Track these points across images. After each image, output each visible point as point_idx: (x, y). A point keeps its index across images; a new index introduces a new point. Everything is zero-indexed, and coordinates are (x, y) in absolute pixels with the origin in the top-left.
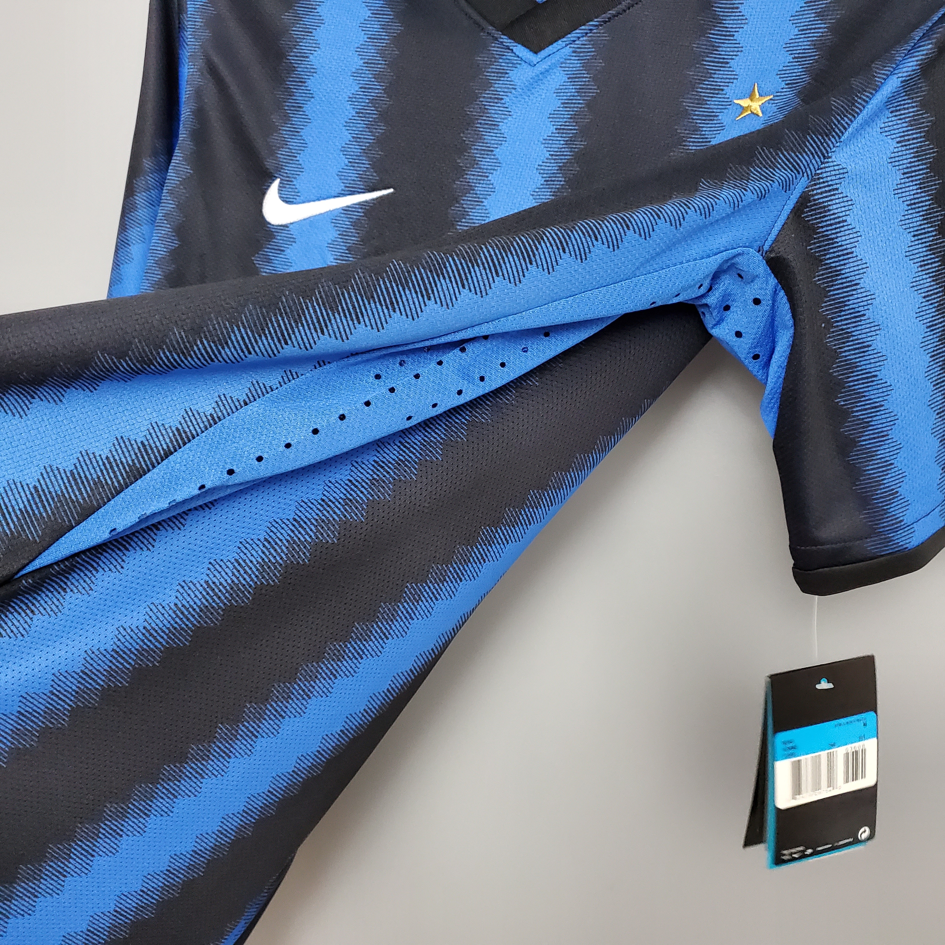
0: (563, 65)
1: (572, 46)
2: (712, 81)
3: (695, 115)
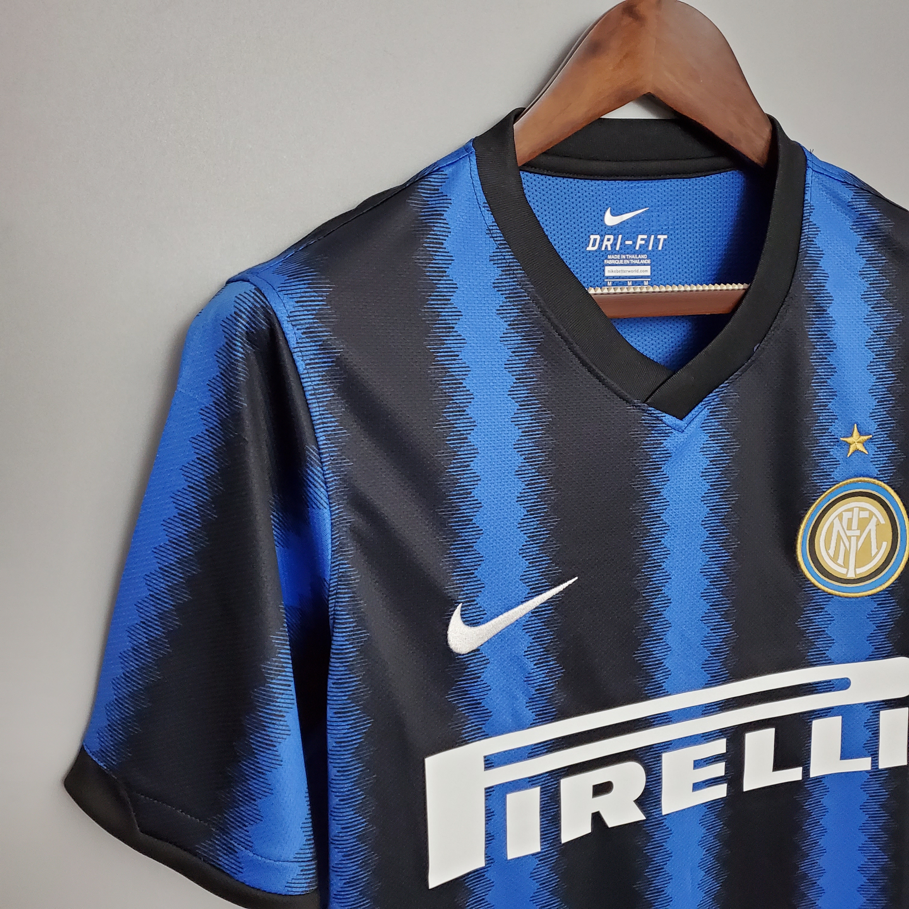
0: (704, 425)
1: (709, 407)
2: (820, 423)
3: (814, 453)
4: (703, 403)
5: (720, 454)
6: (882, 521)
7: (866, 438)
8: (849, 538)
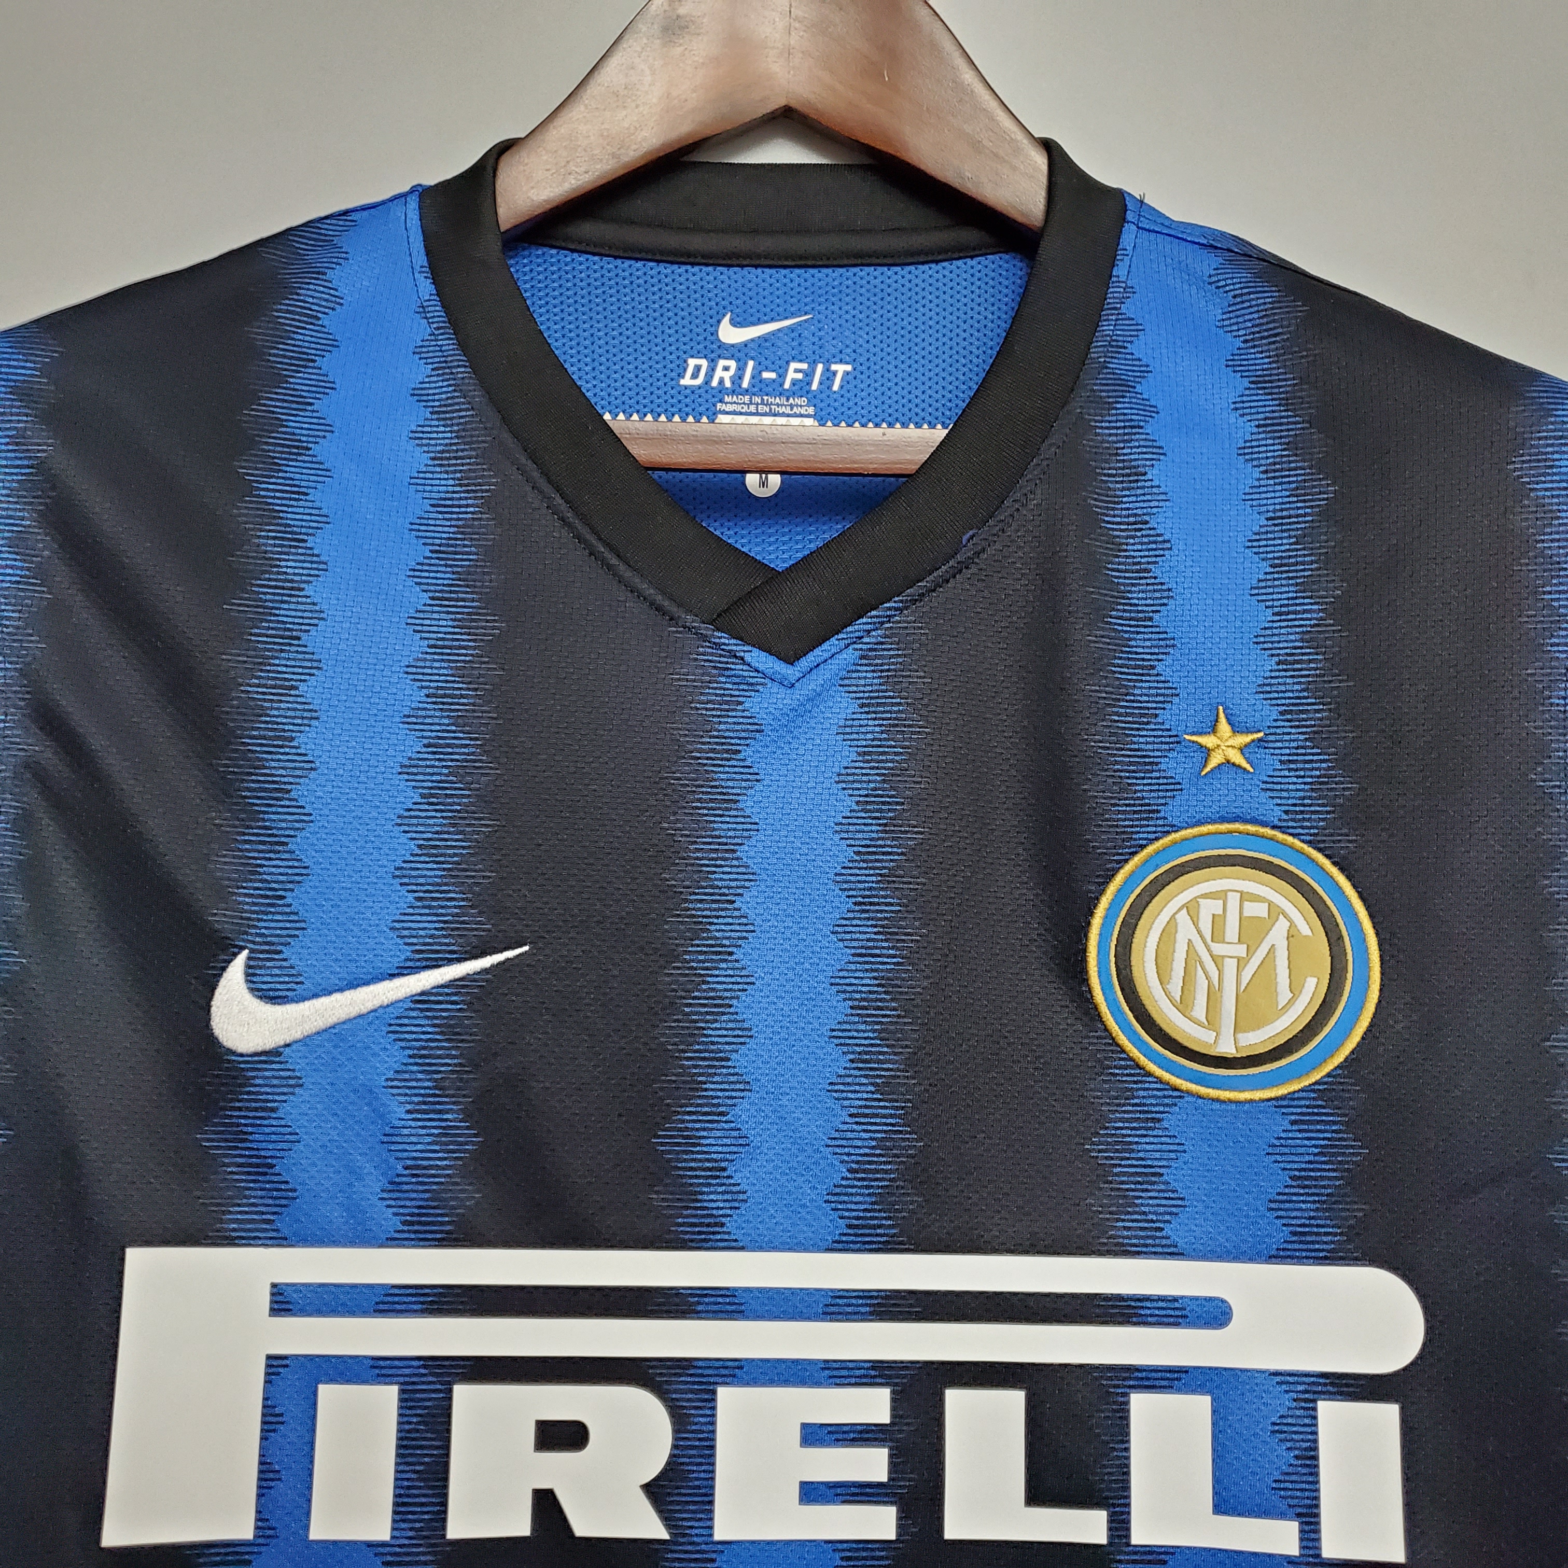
0: (846, 682)
1: (856, 646)
2: (1133, 701)
3: (1117, 763)
4: (841, 636)
5: (880, 740)
6: (1305, 930)
7: (1248, 738)
8: (1218, 960)
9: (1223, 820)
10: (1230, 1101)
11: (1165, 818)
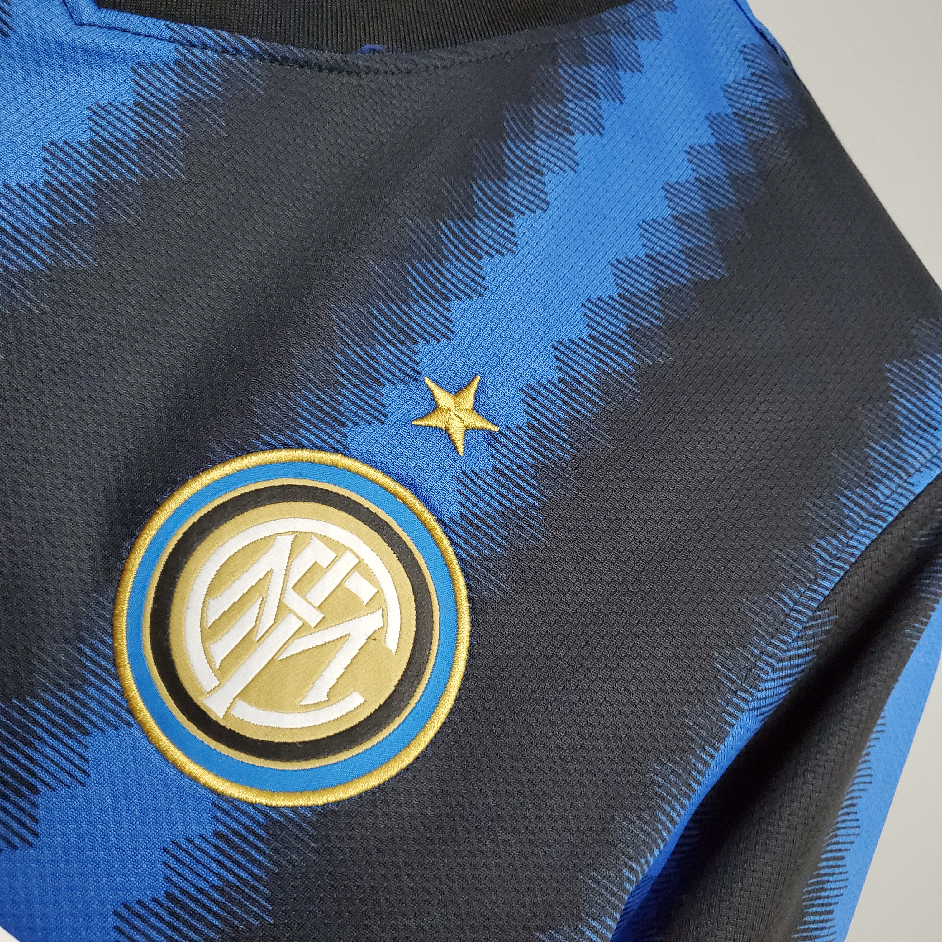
0: (141, 71)
1: (181, 48)
2: (405, 313)
3: (342, 353)
4: (174, 26)
5: (126, 146)
6: (392, 642)
7: (480, 423)
8: (282, 609)
9: (398, 478)
10: (174, 764)
11: (345, 436)
